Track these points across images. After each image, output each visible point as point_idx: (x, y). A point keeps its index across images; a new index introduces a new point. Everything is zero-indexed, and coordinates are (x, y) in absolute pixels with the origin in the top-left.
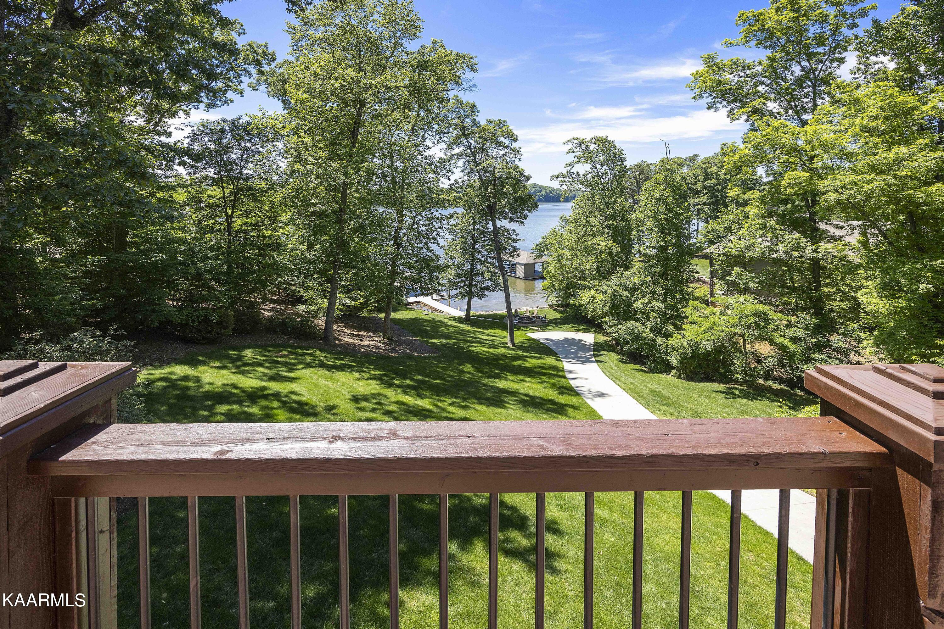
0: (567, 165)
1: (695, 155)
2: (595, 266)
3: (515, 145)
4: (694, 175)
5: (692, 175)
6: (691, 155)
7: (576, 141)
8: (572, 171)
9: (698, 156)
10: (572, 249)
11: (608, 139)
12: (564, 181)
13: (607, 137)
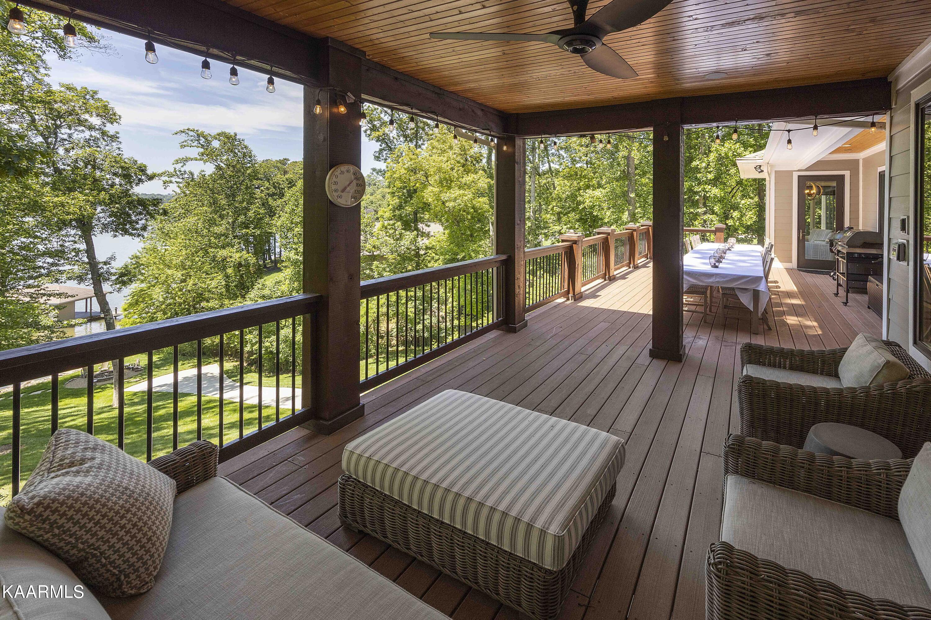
0: (177, 162)
1: (285, 159)
2: (224, 283)
3: (110, 128)
4: (287, 180)
5: (284, 179)
6: (282, 159)
7: (191, 133)
8: (182, 169)
9: (288, 160)
10: (183, 266)
11: (238, 137)
12: (171, 182)
13: (236, 135)
